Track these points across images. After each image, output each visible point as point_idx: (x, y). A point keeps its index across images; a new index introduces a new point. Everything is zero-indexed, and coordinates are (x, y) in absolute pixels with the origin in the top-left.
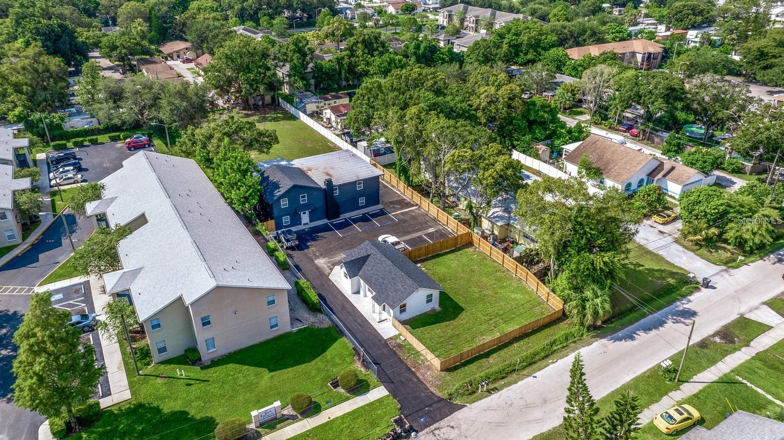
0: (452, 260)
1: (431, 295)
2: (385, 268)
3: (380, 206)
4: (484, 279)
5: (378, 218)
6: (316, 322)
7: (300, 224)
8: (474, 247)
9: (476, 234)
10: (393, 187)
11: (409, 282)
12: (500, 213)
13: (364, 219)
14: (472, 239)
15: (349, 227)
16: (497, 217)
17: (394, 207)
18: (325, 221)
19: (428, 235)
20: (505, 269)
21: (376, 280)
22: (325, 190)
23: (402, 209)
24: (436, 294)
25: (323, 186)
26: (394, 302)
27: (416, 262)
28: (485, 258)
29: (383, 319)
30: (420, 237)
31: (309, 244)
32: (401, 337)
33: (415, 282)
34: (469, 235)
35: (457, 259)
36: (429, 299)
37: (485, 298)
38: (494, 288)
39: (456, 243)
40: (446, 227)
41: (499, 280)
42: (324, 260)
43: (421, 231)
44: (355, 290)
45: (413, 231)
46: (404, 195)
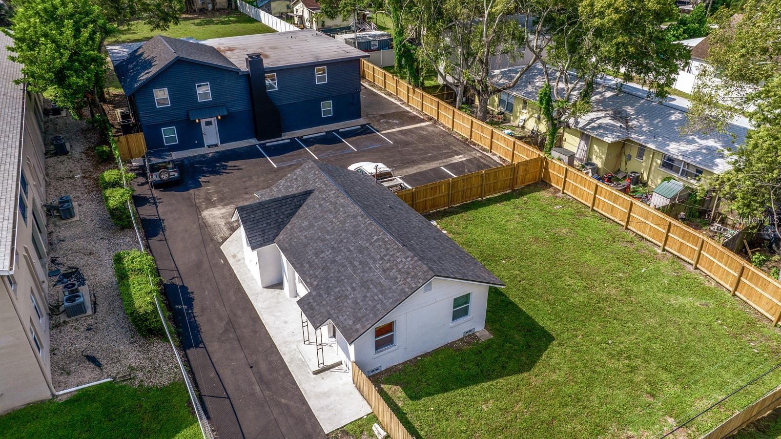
0: (506, 215)
1: (466, 299)
2: (343, 222)
3: (362, 121)
4: (590, 258)
5: (354, 138)
6: (142, 369)
7: (201, 145)
8: (551, 190)
9: (556, 163)
10: (390, 95)
11: (405, 260)
12: (607, 121)
13: (329, 139)
14: (547, 173)
15: (295, 152)
16: (600, 127)
17: (387, 122)
18: (253, 141)
19: (451, 167)
20: (631, 235)
21: (316, 254)
22: (247, 76)
23: (402, 125)
24: (479, 294)
25: (243, 67)
26: (357, 320)
27: (430, 217)
28: (580, 211)
29: (328, 363)
30: (436, 170)
31: (202, 179)
32: (376, 428)
33: (421, 259)
34: (543, 165)
35: (518, 212)
36: (461, 308)
37: (604, 305)
38: (619, 279)
39: (514, 181)
40: (489, 154)
41: (628, 260)
42: (223, 211)
43: (437, 160)
44: (272, 278)
45: (423, 159)
46: (409, 106)
